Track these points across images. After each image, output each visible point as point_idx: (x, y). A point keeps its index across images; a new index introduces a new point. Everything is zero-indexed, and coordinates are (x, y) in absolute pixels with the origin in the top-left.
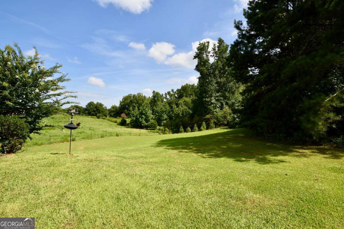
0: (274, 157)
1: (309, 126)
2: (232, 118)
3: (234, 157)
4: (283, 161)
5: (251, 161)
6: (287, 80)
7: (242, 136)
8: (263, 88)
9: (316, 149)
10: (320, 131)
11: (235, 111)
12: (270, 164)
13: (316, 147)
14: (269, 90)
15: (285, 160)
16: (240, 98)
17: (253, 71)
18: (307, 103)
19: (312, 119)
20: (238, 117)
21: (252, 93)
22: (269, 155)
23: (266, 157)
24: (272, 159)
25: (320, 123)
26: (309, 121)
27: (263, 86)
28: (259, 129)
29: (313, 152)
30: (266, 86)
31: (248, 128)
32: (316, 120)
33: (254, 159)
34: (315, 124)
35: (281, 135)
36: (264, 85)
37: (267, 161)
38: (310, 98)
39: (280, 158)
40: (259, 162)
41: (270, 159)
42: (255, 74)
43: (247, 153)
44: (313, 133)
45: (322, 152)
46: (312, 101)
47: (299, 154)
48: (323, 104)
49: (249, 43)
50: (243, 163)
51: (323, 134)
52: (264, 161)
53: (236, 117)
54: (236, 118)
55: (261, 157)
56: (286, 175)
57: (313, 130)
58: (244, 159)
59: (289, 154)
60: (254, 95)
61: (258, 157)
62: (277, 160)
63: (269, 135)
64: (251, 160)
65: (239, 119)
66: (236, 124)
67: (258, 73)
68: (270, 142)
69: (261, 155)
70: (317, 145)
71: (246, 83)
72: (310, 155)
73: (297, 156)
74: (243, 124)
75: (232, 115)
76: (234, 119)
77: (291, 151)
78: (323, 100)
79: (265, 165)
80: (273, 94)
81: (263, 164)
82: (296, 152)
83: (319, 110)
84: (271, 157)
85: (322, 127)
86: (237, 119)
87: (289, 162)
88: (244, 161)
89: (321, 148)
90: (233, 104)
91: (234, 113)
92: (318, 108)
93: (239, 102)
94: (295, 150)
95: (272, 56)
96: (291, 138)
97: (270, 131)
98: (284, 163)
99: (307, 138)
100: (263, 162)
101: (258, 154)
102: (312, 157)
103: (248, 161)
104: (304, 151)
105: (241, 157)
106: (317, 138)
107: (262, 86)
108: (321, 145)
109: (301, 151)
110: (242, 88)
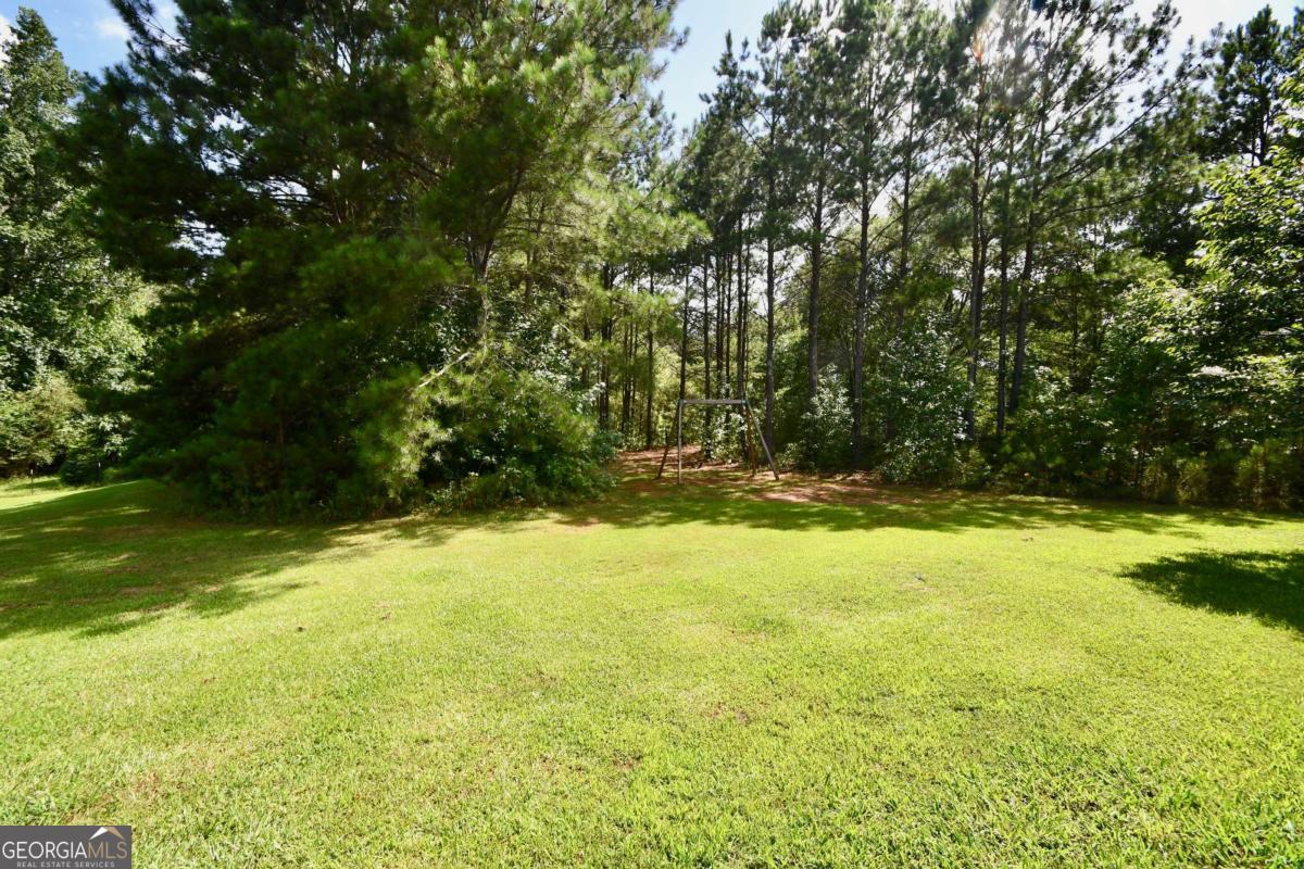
0: (265, 579)
1: (378, 458)
2: (83, 435)
3: (79, 618)
4: (296, 586)
5: (165, 619)
6: (322, 305)
7: (138, 514)
8: (238, 314)
9: (395, 526)
10: (403, 471)
11: (100, 401)
12: (249, 609)
13: (396, 521)
14: (262, 330)
15: (303, 581)
16: (138, 343)
17: (196, 238)
18: (375, 388)
19: (385, 436)
20: (122, 430)
21: (191, 327)
22: (249, 575)
23: (237, 583)
24: (256, 589)
25: (405, 450)
26: (377, 443)
27: (238, 310)
28: (215, 477)
29: (387, 538)
30: (251, 311)
31: (167, 478)
32: (396, 438)
33: (184, 605)
34: (392, 451)
35: (297, 495)
36: (241, 306)
37: (235, 601)
38: (383, 373)
39: (289, 574)
40: (204, 613)
41: (248, 590)
42: (208, 252)
43: (152, 584)
44: (388, 479)
45: (408, 531)
46: (387, 384)
47: (347, 550)
48: (413, 396)
49: (182, 111)
50: (127, 634)
51: (409, 481)
52: (226, 601)
53: (108, 427)
54: (108, 434)
55: (214, 588)
56: (300, 629)
57: (387, 471)
58: (134, 616)
59: (319, 555)
60: (199, 338)
61: (203, 593)
62: (273, 587)
63: (254, 499)
64: (165, 611)
65: (124, 435)
66: (111, 459)
67: (217, 253)
68: (258, 525)
69: (216, 581)
70: (398, 516)
71: (161, 280)
72: (378, 548)
73: (341, 557)
74: (141, 458)
75: (88, 419)
76: (100, 436)
77: (327, 545)
78: (414, 384)
79: (225, 618)
80: (273, 345)
81: (219, 615)
82: (340, 544)
83: (403, 412)
84: (254, 581)
85: (408, 462)
86: (117, 439)
87: (316, 583)
88: (133, 624)
89: (406, 523)
90: (98, 365)
91: (98, 411)
92: (401, 406)
93: (132, 358)
94: (338, 539)
95: (276, 202)
96: (331, 502)
97: (260, 484)
98: (297, 591)
99: (375, 497)
100: (221, 606)
101: (205, 581)
102: (381, 552)
103: (152, 619)
104: (362, 538)
105: (117, 610)
106: (397, 493)
107: (234, 306)
108: (408, 513)
109: (353, 539)
110: (145, 298)
